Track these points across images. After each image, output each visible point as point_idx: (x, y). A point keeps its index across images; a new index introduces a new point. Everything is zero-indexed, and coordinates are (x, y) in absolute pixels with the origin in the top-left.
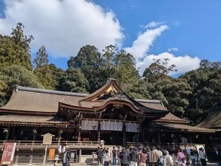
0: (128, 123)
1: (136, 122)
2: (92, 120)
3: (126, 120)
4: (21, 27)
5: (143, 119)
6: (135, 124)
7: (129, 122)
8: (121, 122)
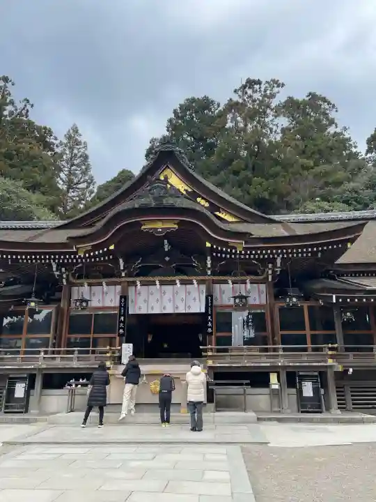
0: (223, 286)
1: (252, 277)
2: (100, 284)
3: (213, 274)
4: (9, 85)
5: (275, 265)
6: (249, 286)
7: (226, 282)
8: (200, 282)
